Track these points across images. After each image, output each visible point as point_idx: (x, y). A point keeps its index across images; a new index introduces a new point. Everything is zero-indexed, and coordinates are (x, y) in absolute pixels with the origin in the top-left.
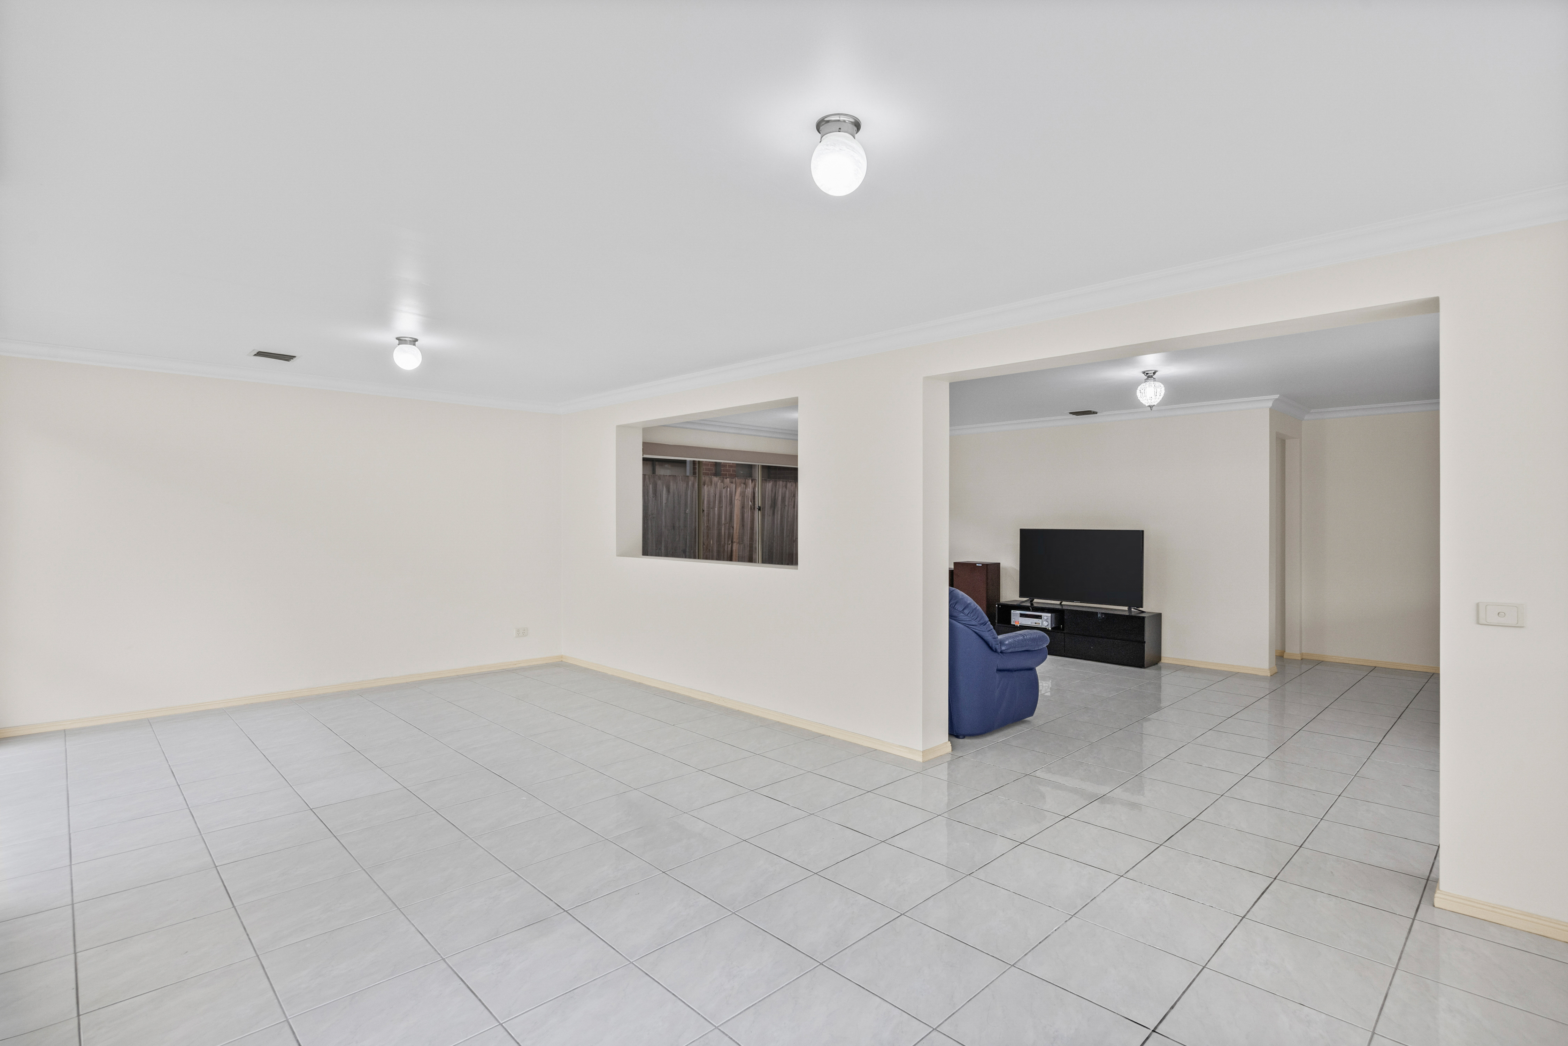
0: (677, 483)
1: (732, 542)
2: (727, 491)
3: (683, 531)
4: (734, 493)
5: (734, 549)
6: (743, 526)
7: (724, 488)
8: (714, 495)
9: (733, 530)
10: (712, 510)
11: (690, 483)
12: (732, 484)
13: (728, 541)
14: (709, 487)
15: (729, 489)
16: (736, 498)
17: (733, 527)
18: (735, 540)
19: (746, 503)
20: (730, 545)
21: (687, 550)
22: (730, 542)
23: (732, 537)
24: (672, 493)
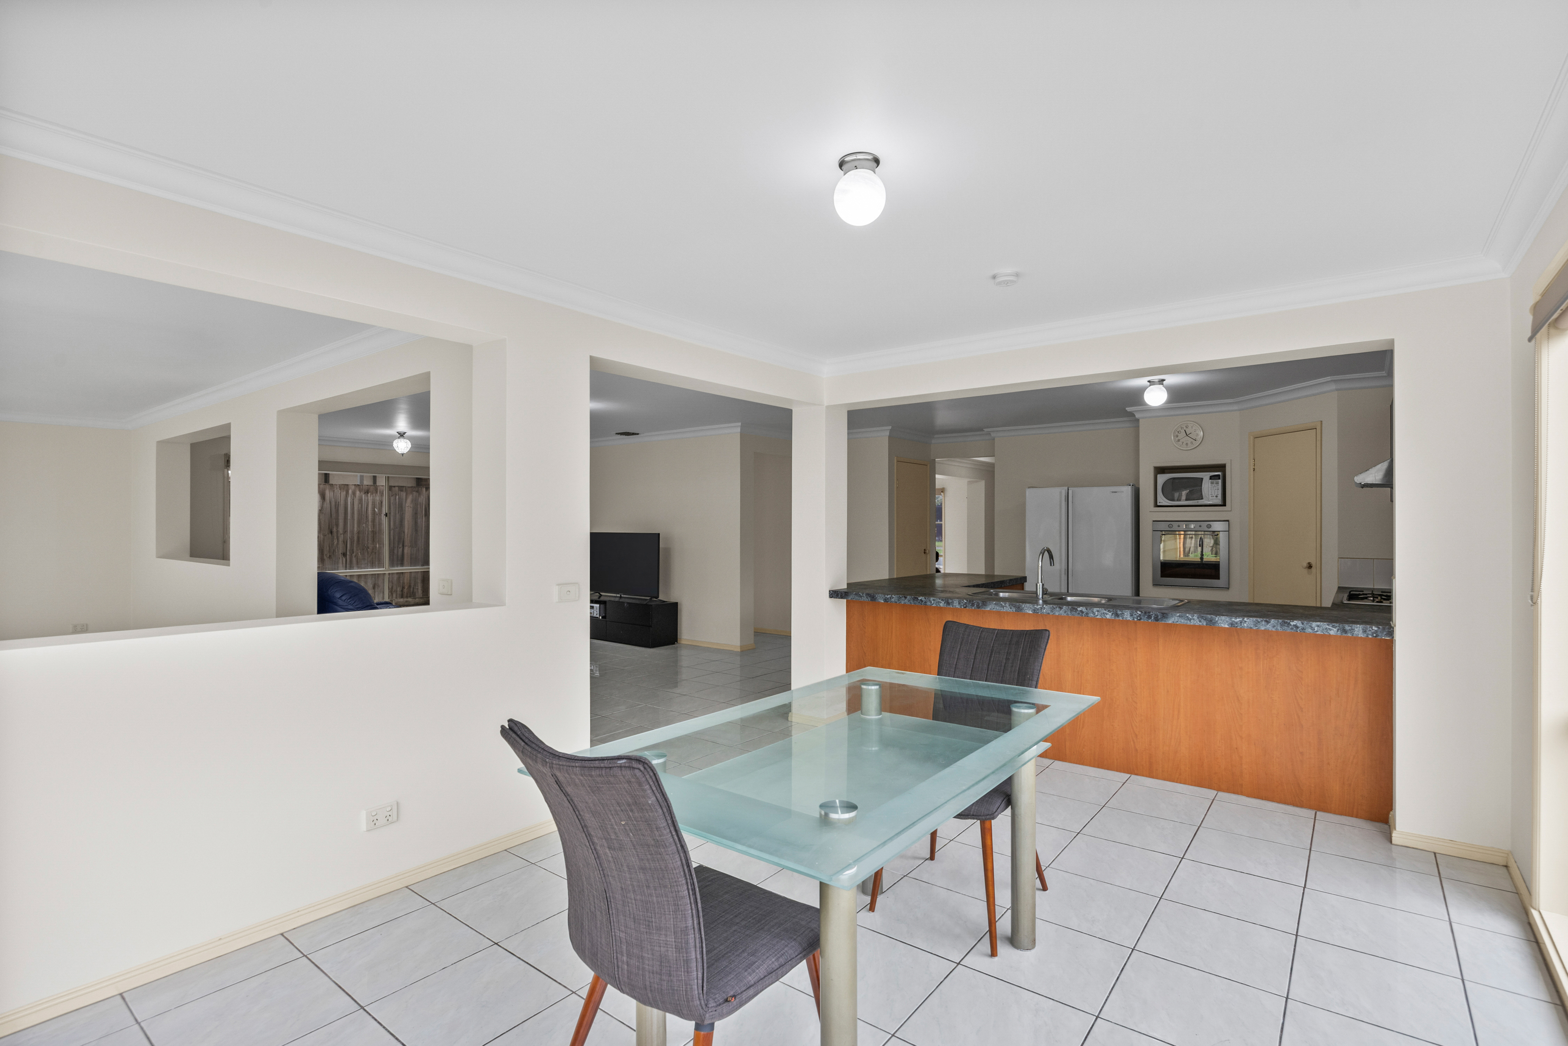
0: (334, 491)
1: (403, 546)
2: (395, 499)
3: (342, 536)
4: (404, 501)
5: (406, 551)
6: (416, 531)
7: (392, 496)
8: (380, 503)
9: (404, 535)
10: (377, 516)
11: (350, 492)
12: (402, 492)
13: (398, 544)
14: (374, 495)
15: (397, 497)
16: (407, 505)
17: (404, 532)
18: (406, 544)
19: (419, 509)
20: (401, 549)
21: (348, 553)
22: (401, 546)
23: (404, 539)
24: (328, 502)
